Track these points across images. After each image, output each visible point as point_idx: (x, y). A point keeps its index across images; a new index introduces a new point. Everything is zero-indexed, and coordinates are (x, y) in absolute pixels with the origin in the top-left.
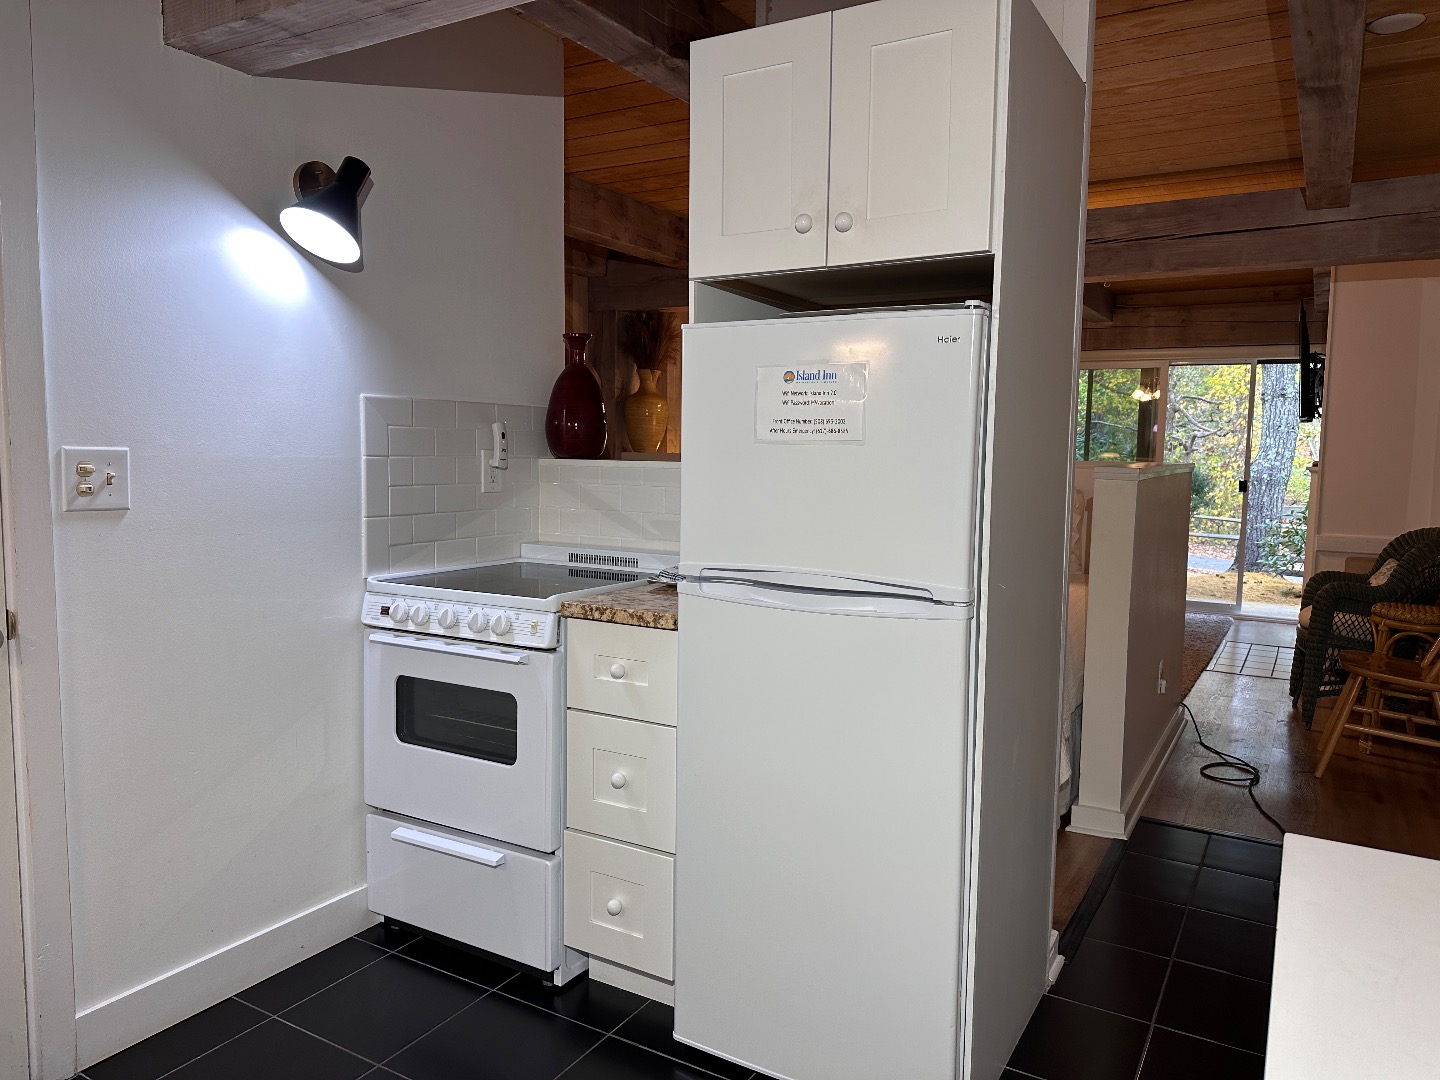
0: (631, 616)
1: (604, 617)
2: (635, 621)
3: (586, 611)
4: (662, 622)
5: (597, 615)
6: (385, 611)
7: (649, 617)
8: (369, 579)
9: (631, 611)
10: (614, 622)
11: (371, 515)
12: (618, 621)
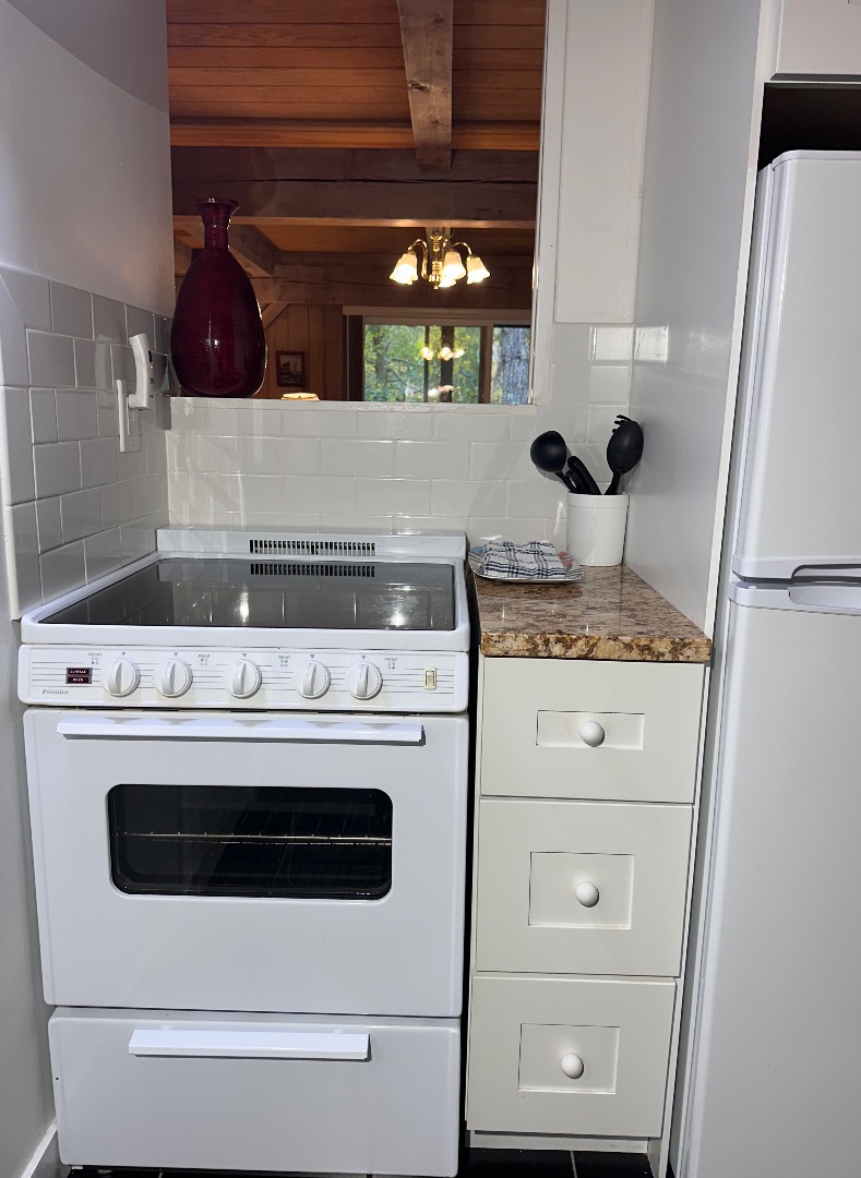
0: (628, 647)
1: (573, 652)
2: (635, 654)
3: (536, 646)
4: (688, 652)
5: (557, 649)
6: (79, 676)
7: (663, 646)
8: (27, 621)
9: (627, 639)
10: (592, 659)
11: (16, 501)
12: (601, 656)
